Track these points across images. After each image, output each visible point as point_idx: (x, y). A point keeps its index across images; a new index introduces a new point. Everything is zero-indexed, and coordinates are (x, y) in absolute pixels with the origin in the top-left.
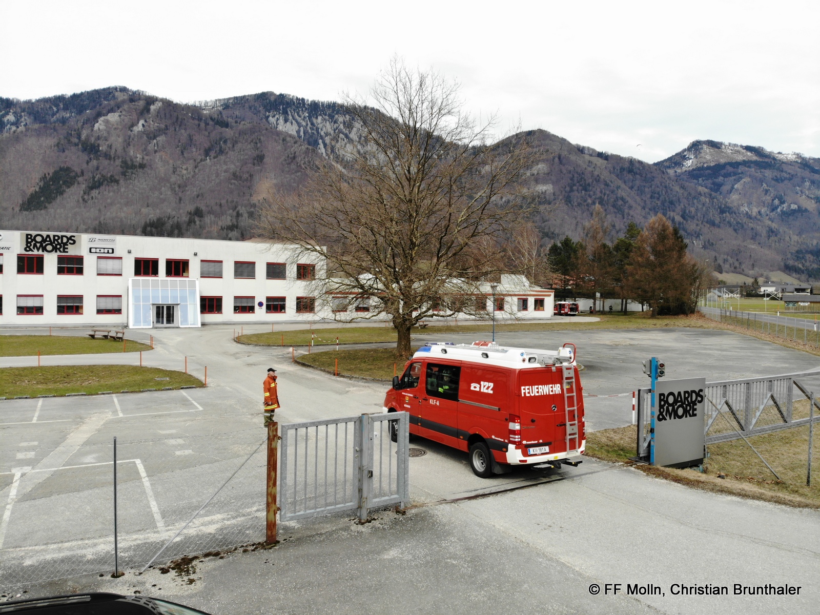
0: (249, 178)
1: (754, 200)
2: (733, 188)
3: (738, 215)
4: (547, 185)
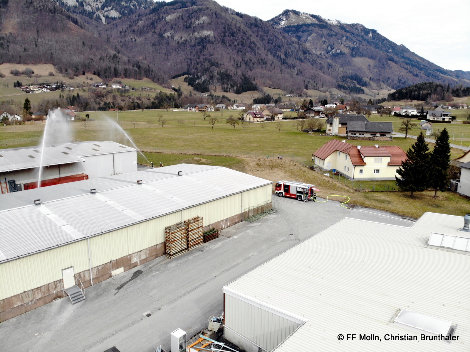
1: (318, 47)
2: (307, 39)
3: (312, 55)
4: (210, 31)
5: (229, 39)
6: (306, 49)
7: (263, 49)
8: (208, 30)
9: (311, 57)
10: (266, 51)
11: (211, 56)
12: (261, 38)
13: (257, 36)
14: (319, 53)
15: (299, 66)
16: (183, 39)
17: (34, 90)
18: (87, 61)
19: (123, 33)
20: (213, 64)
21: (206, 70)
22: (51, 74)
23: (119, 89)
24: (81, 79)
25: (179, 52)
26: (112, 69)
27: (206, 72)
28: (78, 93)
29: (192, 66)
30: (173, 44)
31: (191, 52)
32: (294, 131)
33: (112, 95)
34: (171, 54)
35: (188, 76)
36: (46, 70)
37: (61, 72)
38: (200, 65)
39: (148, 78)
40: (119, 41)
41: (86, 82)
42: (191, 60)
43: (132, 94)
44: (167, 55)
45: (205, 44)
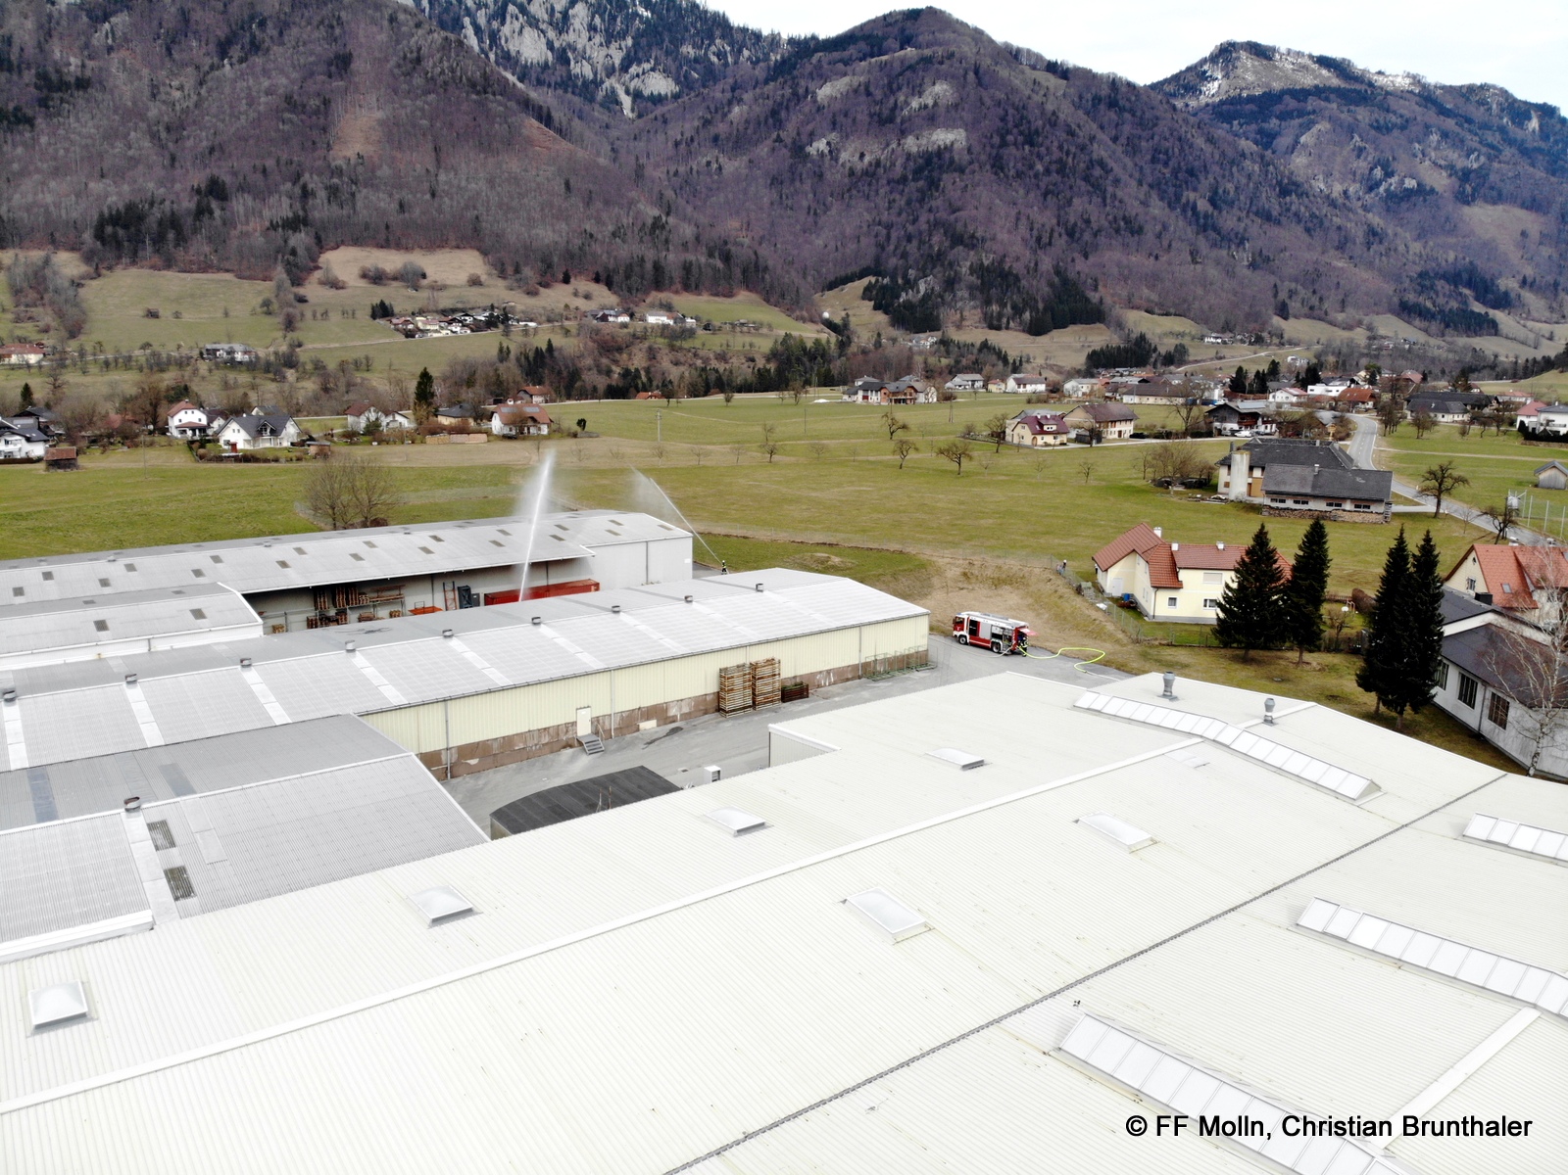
0: (322, 106)
1: (1337, 167)
2: (1297, 142)
3: (1312, 198)
4: (955, 131)
5: (1018, 154)
6: (1289, 178)
7: (1134, 184)
8: (949, 125)
9: (1306, 207)
10: (1145, 187)
11: (954, 212)
12: (1128, 145)
13: (1115, 139)
14: (1337, 189)
15: (1260, 235)
16: (867, 159)
17: (428, 327)
18: (578, 242)
19: (683, 146)
20: (957, 240)
21: (934, 260)
22: (475, 282)
23: (665, 327)
24: (557, 296)
25: (853, 202)
26: (649, 266)
27: (934, 267)
28: (549, 341)
29: (892, 247)
30: (835, 176)
31: (889, 203)
32: (1129, 482)
33: (646, 344)
34: (827, 208)
35: (877, 281)
36: (460, 267)
37: (502, 275)
38: (915, 243)
39: (751, 291)
40: (672, 170)
41: (572, 307)
42: (889, 227)
43: (704, 345)
44: (815, 214)
45: (935, 174)
